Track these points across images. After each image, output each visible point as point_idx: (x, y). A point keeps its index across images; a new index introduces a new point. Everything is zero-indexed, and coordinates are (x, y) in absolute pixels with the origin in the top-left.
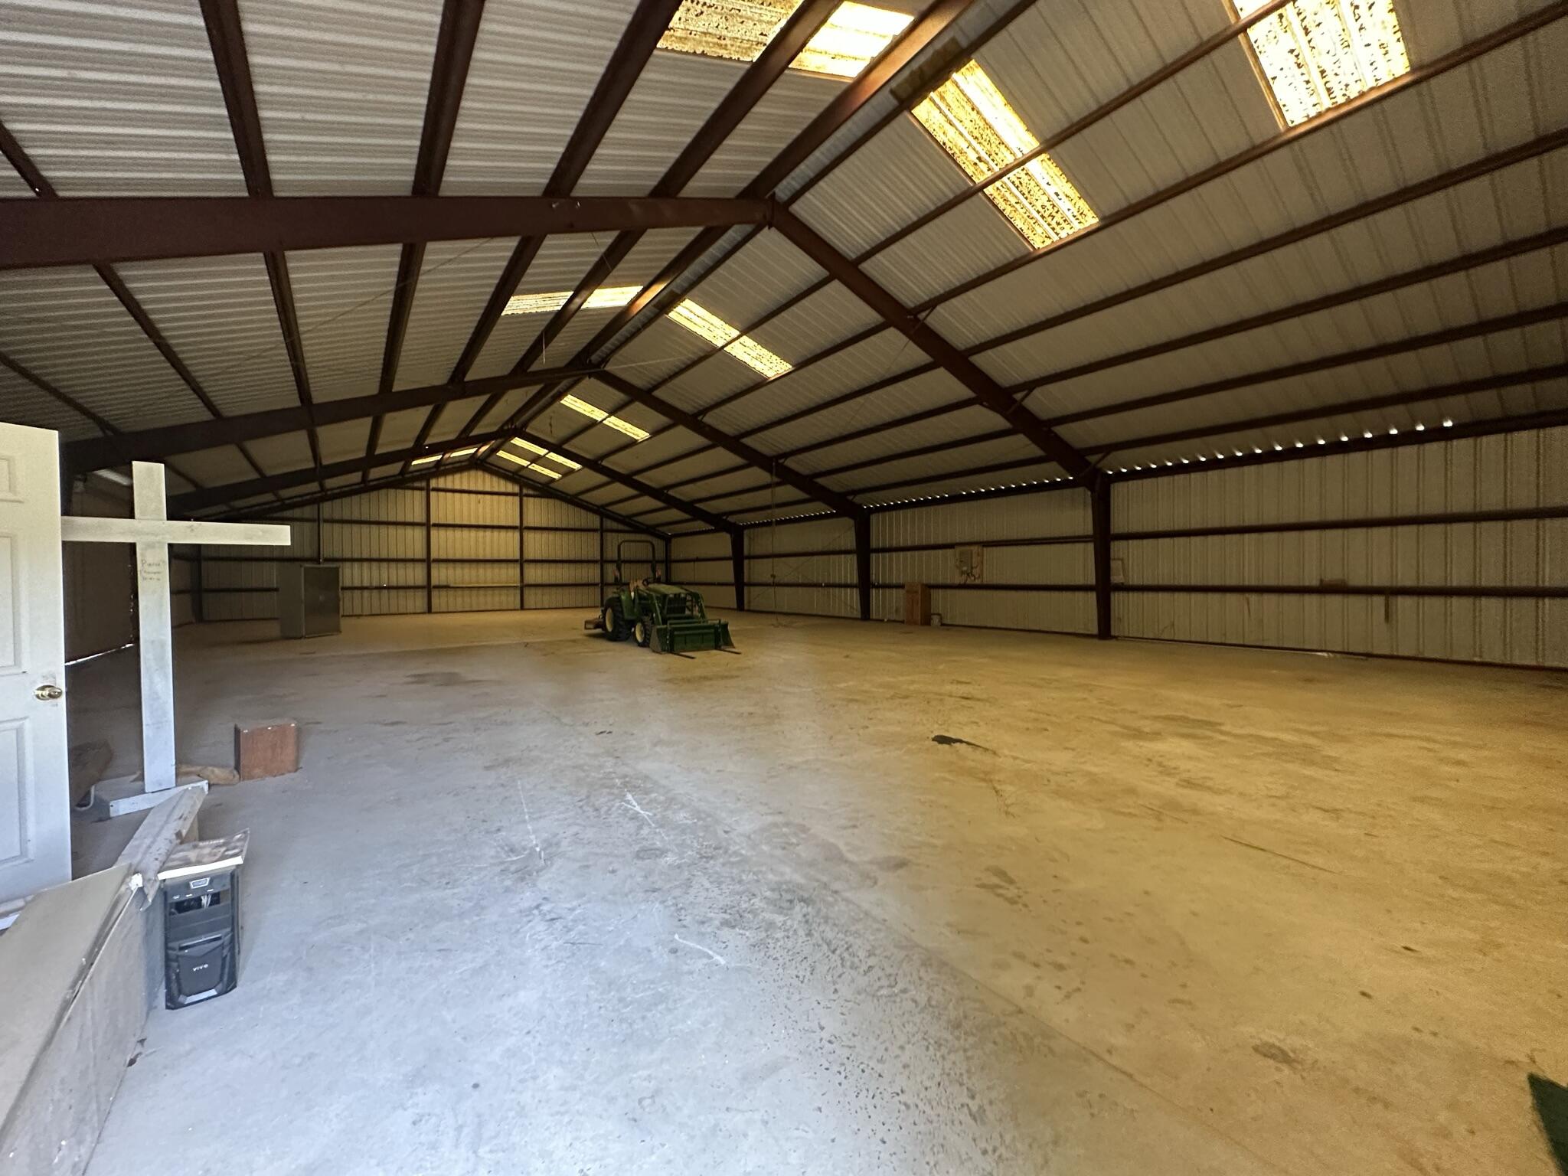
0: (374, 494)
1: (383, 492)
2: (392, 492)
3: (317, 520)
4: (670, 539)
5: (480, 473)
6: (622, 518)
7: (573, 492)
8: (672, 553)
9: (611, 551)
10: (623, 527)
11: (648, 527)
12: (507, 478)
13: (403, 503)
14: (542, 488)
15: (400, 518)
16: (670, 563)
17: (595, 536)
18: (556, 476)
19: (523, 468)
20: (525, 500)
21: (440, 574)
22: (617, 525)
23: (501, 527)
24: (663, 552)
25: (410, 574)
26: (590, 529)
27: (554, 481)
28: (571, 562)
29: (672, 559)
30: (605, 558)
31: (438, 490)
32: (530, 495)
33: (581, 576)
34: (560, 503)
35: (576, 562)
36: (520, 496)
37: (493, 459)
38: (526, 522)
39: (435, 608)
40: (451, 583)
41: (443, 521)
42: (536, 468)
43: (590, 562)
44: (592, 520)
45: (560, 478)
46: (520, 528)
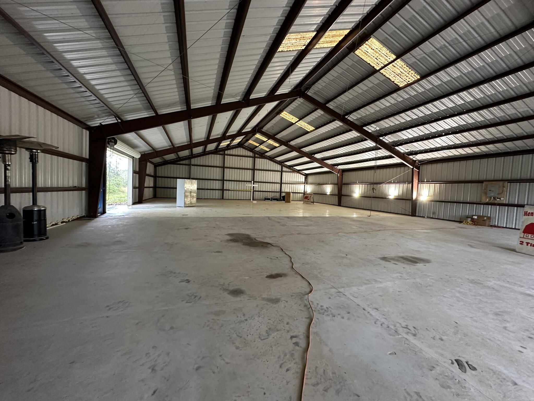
0: (207, 156)
1: (210, 155)
2: (213, 155)
3: (190, 165)
4: (306, 176)
5: (242, 149)
6: (289, 167)
7: (273, 157)
8: (307, 181)
9: (284, 180)
10: (289, 170)
11: (299, 170)
12: (250, 151)
13: (216, 160)
14: (262, 155)
15: (215, 165)
16: (306, 185)
17: (279, 174)
18: (268, 150)
19: (257, 147)
20: (256, 159)
21: (227, 185)
22: (287, 170)
23: (247, 169)
24: (304, 181)
25: (217, 185)
26: (277, 171)
27: (267, 152)
28: (270, 183)
29: (307, 183)
30: (282, 182)
31: (228, 155)
32: (258, 158)
33: (273, 188)
34: (268, 160)
35: (272, 183)
36: (254, 158)
37: (246, 144)
38: (256, 168)
39: (224, 198)
40: (230, 189)
41: (228, 166)
42: (262, 147)
43: (277, 183)
44: (278, 167)
45: (270, 151)
46: (254, 170)
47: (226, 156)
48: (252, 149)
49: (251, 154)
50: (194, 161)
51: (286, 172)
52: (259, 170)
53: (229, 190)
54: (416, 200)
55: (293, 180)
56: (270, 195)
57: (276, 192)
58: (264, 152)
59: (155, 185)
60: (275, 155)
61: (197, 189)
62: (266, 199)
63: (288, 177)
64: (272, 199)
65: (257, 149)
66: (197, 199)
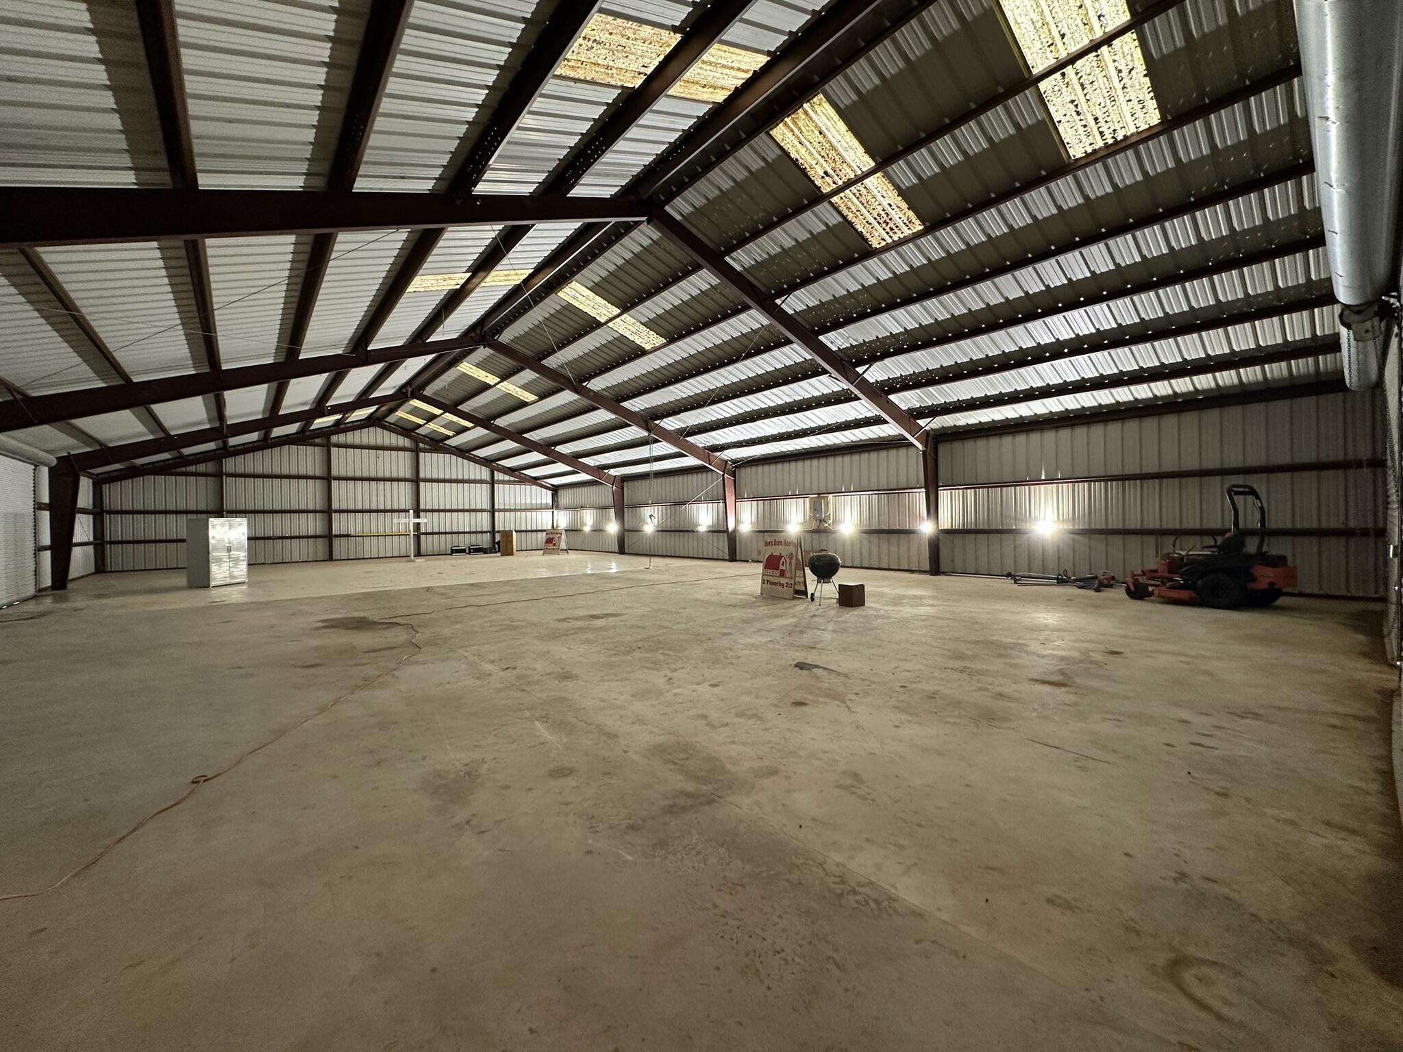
0: (275, 450)
1: (285, 448)
2: (295, 448)
3: (219, 475)
4: (555, 490)
5: (379, 430)
6: (511, 471)
7: (465, 447)
8: (558, 502)
9: (501, 501)
10: (512, 479)
11: (536, 479)
12: (404, 436)
13: (306, 459)
14: (437, 444)
15: (302, 472)
16: (555, 512)
17: (486, 488)
18: (450, 433)
19: (420, 426)
20: (422, 455)
21: (340, 524)
22: (507, 478)
23: (398, 480)
24: (550, 502)
25: (311, 525)
26: (482, 482)
27: (449, 437)
28: (464, 511)
29: (558, 508)
30: (496, 507)
31: (338, 446)
32: (425, 451)
33: (473, 524)
34: (454, 457)
35: (469, 511)
36: (416, 451)
37: (391, 419)
38: (422, 475)
39: (336, 555)
40: (352, 532)
41: (343, 473)
42: (432, 426)
43: (482, 511)
44: (484, 473)
45: (454, 436)
46: (416, 480)
47: (334, 450)
48: (406, 430)
49: (407, 442)
50: (230, 465)
51: (503, 482)
52: (432, 481)
53: (348, 536)
54: (735, 531)
55: (523, 502)
56: (464, 542)
57: (482, 532)
58: (441, 437)
59: (99, 536)
60: (472, 445)
61: (249, 539)
62: (456, 551)
63: (509, 494)
64: (470, 549)
65: (420, 431)
66: (249, 565)
